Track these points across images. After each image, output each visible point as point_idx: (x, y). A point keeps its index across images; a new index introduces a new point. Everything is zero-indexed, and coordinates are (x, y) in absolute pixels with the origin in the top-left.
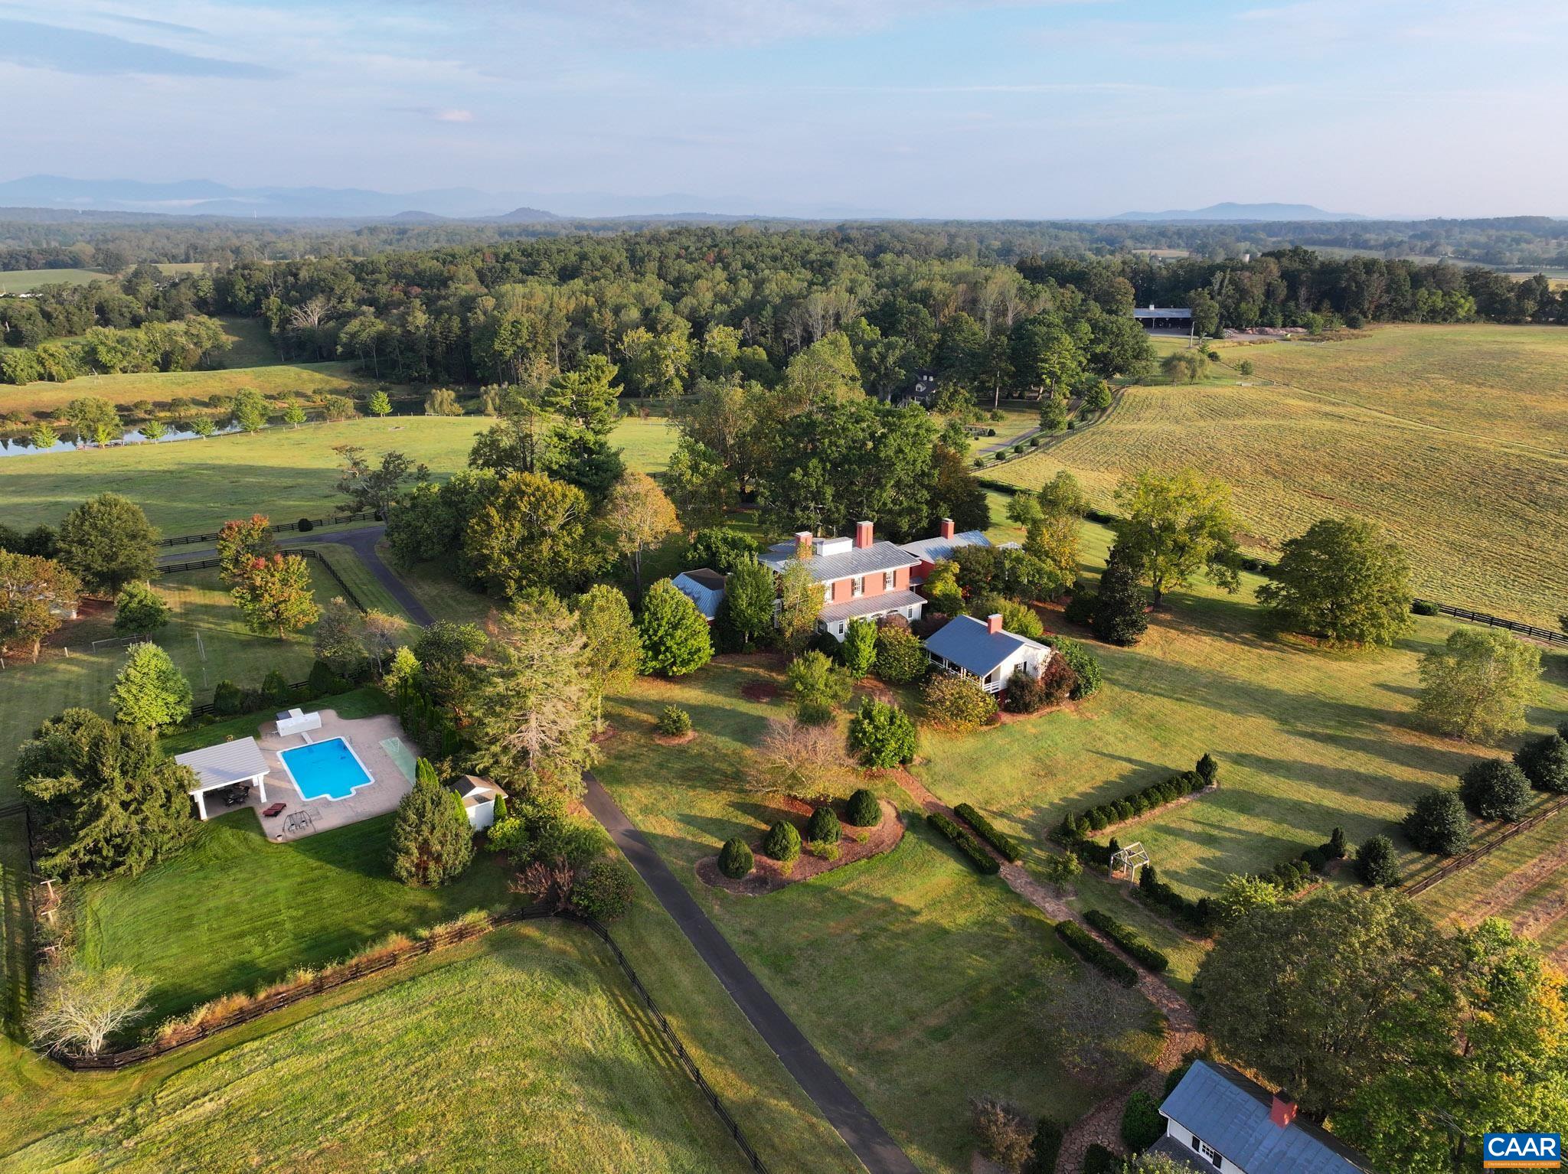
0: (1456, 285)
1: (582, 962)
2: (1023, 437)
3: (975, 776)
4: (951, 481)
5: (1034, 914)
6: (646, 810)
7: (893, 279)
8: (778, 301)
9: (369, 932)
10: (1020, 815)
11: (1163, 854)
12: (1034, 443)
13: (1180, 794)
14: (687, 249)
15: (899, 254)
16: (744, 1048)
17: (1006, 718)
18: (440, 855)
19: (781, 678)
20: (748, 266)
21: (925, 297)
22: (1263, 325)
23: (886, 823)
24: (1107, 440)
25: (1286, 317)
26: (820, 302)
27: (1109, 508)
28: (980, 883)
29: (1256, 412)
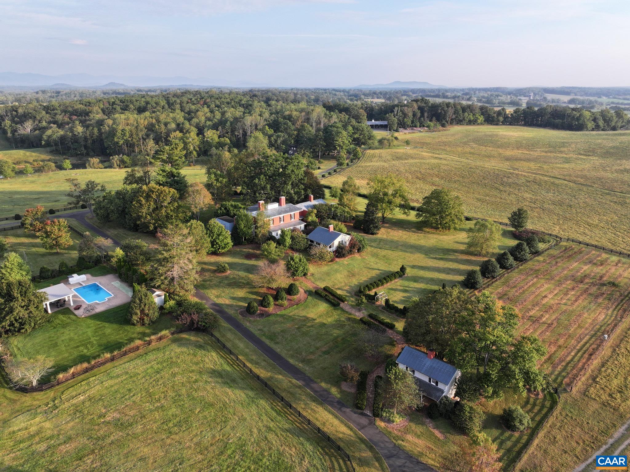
0: (477, 112)
1: (205, 344)
2: (331, 169)
3: (329, 278)
4: (311, 182)
5: (353, 316)
6: (217, 297)
7: (276, 111)
8: (232, 120)
9: (126, 342)
10: (345, 288)
11: (392, 296)
12: (335, 171)
13: (395, 278)
14: (191, 99)
15: (277, 101)
16: (265, 363)
17: (337, 259)
18: (148, 314)
19: (258, 252)
20: (217, 106)
21: (290, 118)
22: (413, 127)
23: (301, 294)
24: (361, 169)
25: (421, 123)
26: (249, 120)
27: (364, 192)
28: (334, 309)
29: (412, 158)
